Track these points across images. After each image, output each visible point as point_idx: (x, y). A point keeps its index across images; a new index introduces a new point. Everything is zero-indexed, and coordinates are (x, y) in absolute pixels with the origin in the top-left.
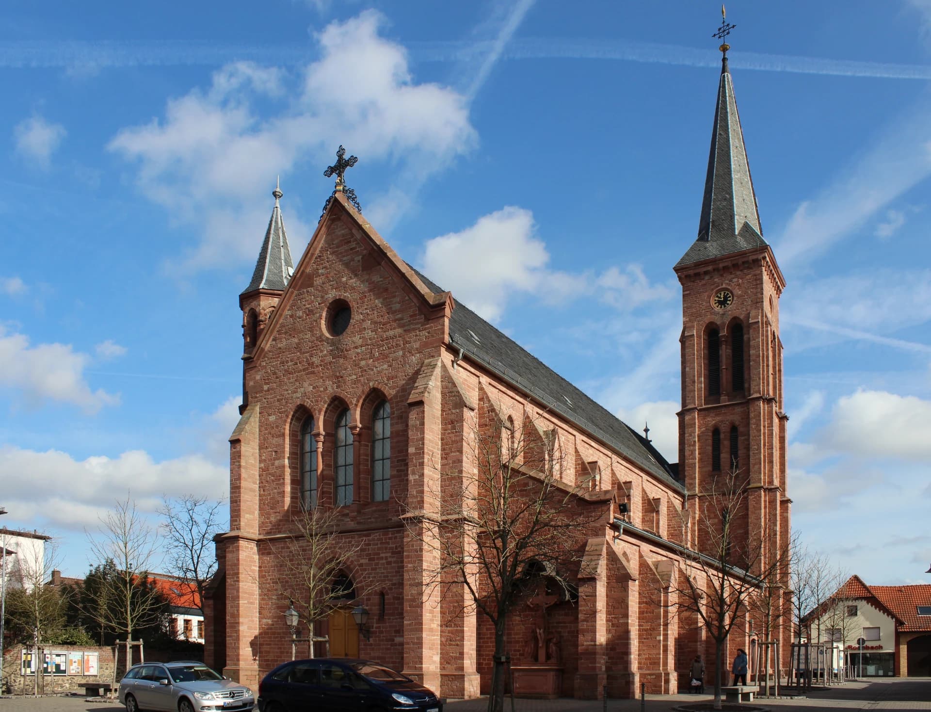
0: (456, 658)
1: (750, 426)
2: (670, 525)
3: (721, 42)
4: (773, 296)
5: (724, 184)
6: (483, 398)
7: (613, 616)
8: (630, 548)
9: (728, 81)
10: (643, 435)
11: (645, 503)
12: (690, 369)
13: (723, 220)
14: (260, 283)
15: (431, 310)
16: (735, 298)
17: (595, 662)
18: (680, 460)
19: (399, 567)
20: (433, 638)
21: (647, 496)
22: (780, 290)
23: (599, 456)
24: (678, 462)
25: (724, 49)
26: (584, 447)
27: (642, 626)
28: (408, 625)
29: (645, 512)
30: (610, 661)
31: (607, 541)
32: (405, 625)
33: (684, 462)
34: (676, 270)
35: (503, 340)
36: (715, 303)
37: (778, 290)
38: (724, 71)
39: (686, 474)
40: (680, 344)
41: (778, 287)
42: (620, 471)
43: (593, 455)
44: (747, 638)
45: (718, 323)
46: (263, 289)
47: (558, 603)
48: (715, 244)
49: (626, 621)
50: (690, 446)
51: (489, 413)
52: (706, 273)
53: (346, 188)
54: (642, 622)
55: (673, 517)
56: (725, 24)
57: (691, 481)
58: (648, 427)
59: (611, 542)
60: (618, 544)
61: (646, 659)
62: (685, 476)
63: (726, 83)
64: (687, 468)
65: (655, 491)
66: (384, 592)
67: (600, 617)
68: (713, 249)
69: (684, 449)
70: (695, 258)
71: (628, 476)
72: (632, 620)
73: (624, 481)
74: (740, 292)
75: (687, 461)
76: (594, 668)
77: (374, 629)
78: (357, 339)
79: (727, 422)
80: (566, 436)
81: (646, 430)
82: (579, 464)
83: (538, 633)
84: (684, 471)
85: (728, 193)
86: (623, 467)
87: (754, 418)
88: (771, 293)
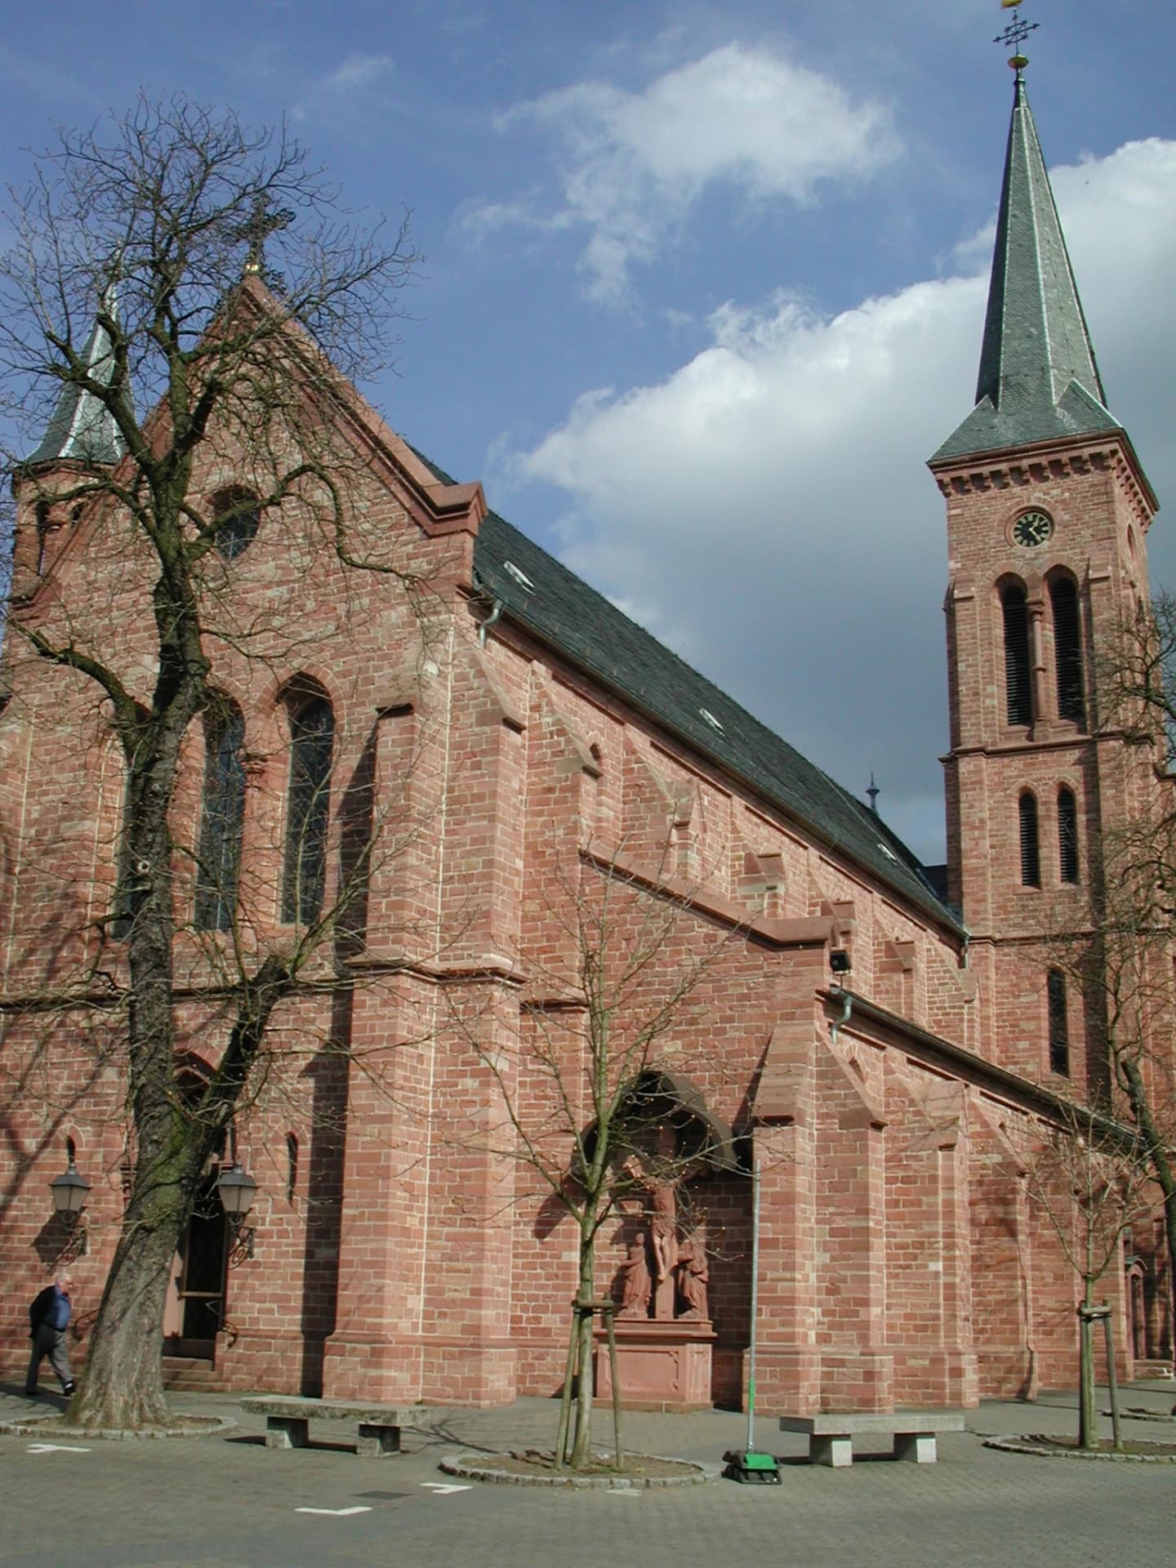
0: (465, 1303)
1: (1101, 791)
2: (935, 1003)
3: (1010, 52)
4: (1134, 527)
5: (1026, 308)
6: (539, 706)
7: (831, 1209)
8: (865, 1052)
9: (1027, 123)
10: (866, 800)
11: (881, 951)
12: (968, 666)
13: (1026, 376)
14: (62, 446)
15: (436, 517)
16: (1057, 528)
17: (792, 1324)
18: (949, 858)
19: (335, 1079)
20: (409, 1251)
21: (885, 936)
22: (1147, 517)
23: (782, 842)
24: (944, 863)
25: (1018, 64)
26: (750, 821)
27: (894, 1235)
28: (354, 1218)
29: (882, 971)
30: (826, 1319)
31: (817, 1033)
32: (343, 1218)
33: (959, 863)
34: (935, 467)
35: (577, 587)
36: (1016, 536)
37: (1144, 516)
38: (1017, 103)
39: (965, 889)
40: (944, 614)
41: (1144, 510)
42: (826, 878)
43: (768, 840)
44: (1121, 1273)
45: (1023, 577)
46: (66, 458)
47: (703, 1174)
48: (1011, 421)
49: (863, 1224)
50: (974, 828)
51: (552, 737)
52: (996, 475)
53: (266, 270)
54: (894, 1227)
55: (941, 984)
56: (1019, 21)
57: (975, 906)
58: (877, 786)
59: (824, 1034)
60: (839, 1041)
61: (907, 1317)
62: (961, 895)
63: (1024, 125)
64: (965, 878)
65: (901, 927)
66: (297, 1135)
67: (804, 1211)
68: (1006, 431)
69: (959, 834)
70: (971, 446)
71: (842, 888)
72: (878, 1223)
73: (834, 899)
74: (1067, 517)
75: (964, 862)
76: (791, 1337)
77: (267, 1226)
78: (268, 569)
79: (1051, 782)
80: (712, 796)
81: (873, 792)
82: (739, 858)
83: (658, 1247)
84: (959, 882)
85: (1033, 325)
86: (831, 869)
87: (1109, 775)
88: (1130, 521)
